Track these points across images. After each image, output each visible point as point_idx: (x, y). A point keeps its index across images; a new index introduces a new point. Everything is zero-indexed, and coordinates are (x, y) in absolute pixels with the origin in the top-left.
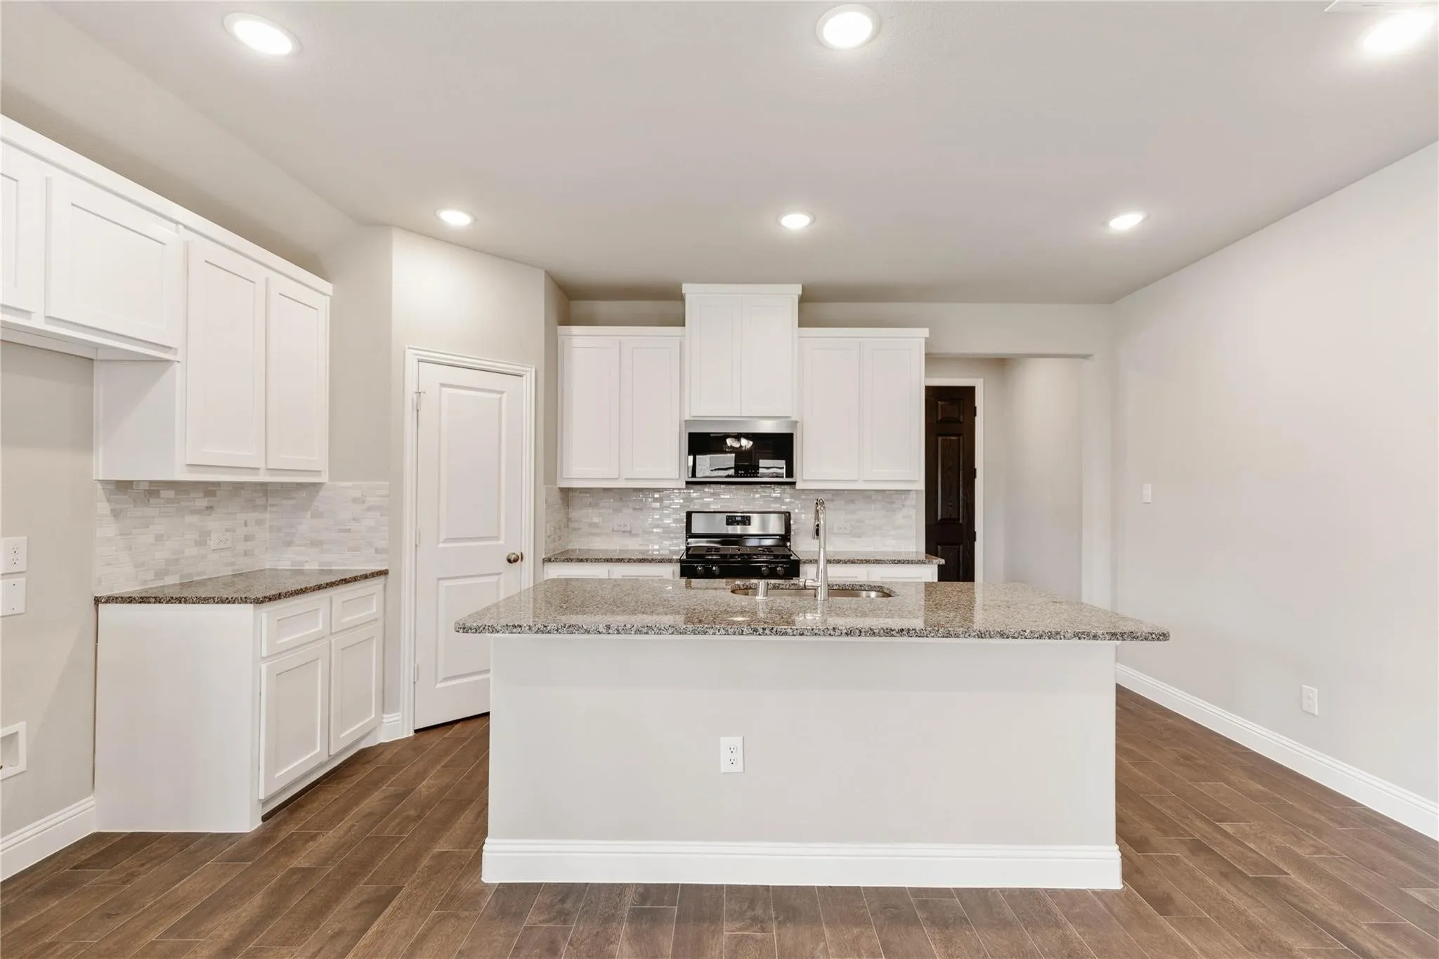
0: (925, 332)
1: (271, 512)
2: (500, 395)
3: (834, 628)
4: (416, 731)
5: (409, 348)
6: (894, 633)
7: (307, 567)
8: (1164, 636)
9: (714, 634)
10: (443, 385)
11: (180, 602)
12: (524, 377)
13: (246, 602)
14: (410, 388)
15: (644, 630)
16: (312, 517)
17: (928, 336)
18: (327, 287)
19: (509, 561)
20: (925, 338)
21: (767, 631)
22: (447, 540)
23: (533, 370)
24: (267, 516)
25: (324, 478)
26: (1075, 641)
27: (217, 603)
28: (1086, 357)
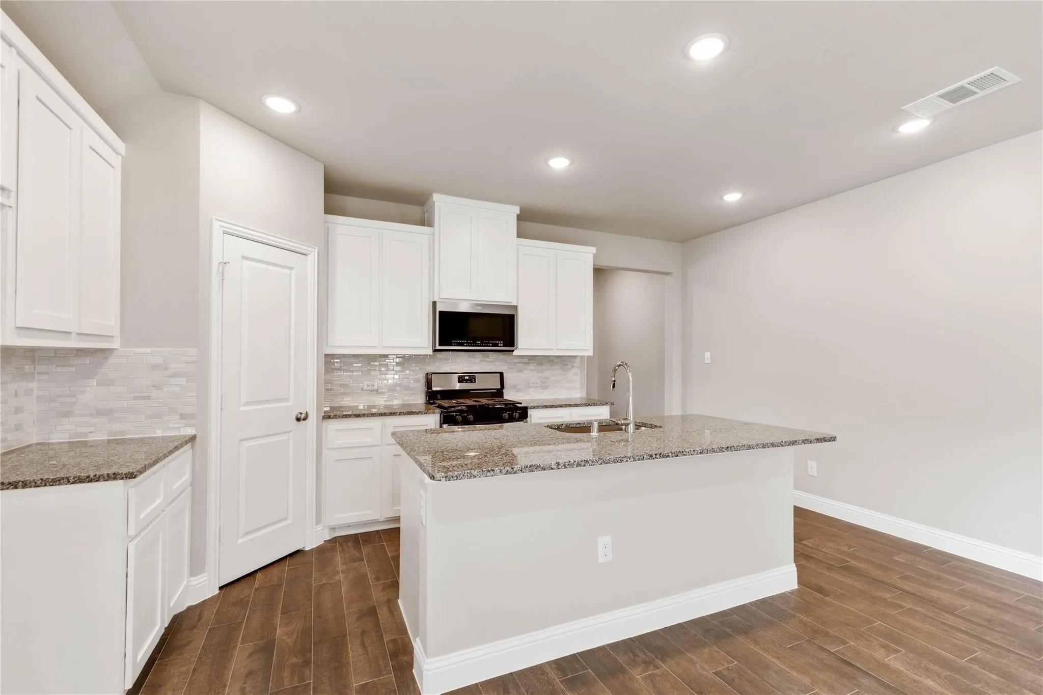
0: (593, 250)
1: (38, 381)
2: (289, 271)
3: (694, 450)
4: (221, 588)
5: (216, 220)
6: (724, 449)
7: (90, 438)
8: (833, 439)
9: (627, 461)
10: (244, 258)
11: (16, 487)
12: (309, 257)
13: (115, 479)
14: (216, 259)
15: (583, 464)
16: (98, 384)
17: (595, 252)
18: (121, 146)
19: (298, 420)
20: (594, 254)
21: (658, 456)
22: (248, 403)
23: (316, 250)
24: (34, 385)
25: (116, 344)
26: (803, 445)
27: (73, 483)
28: (668, 274)
